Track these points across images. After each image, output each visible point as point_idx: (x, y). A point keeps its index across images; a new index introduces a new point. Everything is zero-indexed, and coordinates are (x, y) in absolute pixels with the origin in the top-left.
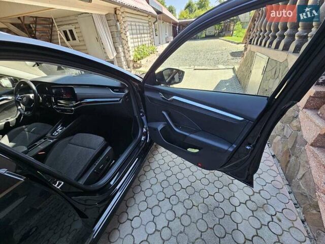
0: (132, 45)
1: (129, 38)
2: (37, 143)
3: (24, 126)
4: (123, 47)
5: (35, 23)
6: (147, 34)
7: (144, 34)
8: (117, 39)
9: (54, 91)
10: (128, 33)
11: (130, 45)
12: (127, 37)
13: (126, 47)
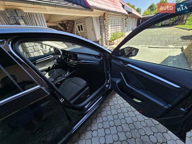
0: (111, 32)
1: (109, 28)
2: (58, 78)
3: (55, 70)
4: (105, 33)
5: (68, 23)
6: (120, 25)
7: (118, 26)
8: (103, 29)
9: (69, 55)
10: (109, 26)
11: (109, 32)
12: (108, 28)
13: (107, 34)
